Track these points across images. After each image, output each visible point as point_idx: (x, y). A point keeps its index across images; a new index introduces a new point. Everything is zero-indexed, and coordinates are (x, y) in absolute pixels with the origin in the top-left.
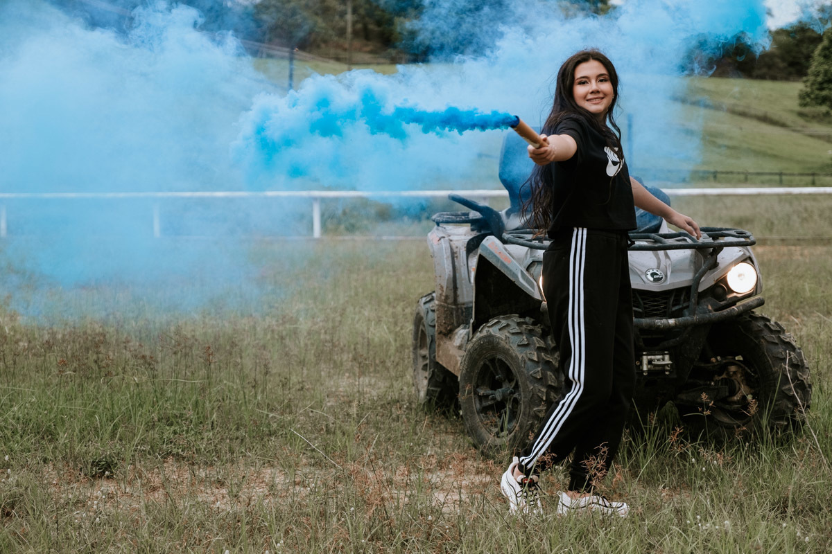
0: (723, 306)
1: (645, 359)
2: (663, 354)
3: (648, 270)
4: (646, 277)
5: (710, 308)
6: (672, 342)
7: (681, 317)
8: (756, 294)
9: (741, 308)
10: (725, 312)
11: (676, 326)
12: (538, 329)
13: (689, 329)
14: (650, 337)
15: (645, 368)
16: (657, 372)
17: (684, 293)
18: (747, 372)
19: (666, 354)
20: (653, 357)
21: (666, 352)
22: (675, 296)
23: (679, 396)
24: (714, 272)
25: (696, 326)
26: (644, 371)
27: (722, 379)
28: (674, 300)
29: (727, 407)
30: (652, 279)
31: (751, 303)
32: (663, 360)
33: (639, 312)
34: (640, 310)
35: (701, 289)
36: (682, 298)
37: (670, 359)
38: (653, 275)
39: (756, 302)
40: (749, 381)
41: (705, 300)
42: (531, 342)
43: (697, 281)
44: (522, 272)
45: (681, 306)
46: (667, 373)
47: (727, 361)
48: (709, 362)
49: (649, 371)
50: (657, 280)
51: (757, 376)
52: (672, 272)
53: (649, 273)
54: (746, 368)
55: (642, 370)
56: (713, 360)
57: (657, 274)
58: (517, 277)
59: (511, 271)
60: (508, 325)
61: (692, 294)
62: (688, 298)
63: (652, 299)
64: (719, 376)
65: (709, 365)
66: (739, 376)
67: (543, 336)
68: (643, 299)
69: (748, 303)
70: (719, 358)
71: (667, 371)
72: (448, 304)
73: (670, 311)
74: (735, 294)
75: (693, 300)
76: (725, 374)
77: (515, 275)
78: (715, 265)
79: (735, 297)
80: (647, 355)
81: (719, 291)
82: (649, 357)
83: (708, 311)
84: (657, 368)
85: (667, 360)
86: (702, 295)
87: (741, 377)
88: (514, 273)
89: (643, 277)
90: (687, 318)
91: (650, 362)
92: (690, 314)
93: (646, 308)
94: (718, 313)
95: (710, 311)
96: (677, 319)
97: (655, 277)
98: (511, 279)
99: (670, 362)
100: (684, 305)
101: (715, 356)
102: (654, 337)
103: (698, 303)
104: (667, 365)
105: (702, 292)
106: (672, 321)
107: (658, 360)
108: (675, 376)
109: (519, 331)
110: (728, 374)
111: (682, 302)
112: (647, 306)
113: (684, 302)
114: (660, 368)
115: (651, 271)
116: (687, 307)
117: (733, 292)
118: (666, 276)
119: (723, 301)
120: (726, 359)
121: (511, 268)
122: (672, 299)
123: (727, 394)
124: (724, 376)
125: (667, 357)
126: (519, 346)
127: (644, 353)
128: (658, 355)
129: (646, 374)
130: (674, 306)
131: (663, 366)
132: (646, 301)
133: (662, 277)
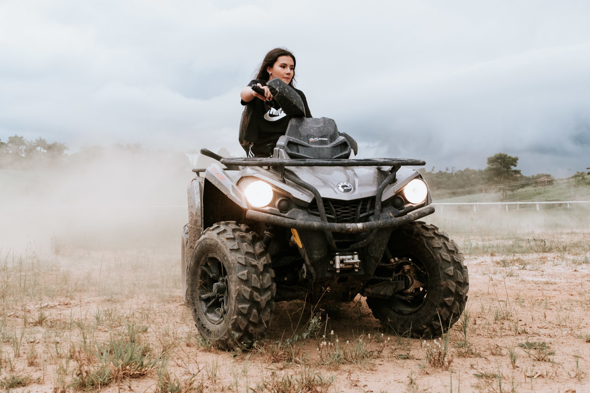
0: (402, 214)
1: (338, 259)
2: (353, 255)
3: (339, 183)
4: (338, 189)
5: (391, 215)
6: (360, 244)
7: (368, 221)
8: (427, 204)
9: (417, 214)
10: (404, 218)
11: (363, 230)
12: (249, 236)
13: (375, 231)
14: (342, 241)
15: (338, 266)
16: (348, 270)
17: (370, 202)
18: (418, 269)
19: (355, 254)
20: (344, 257)
21: (355, 253)
22: (362, 205)
23: (366, 290)
24: (393, 186)
25: (381, 230)
26: (337, 269)
27: (399, 275)
28: (361, 209)
29: (403, 298)
30: (342, 190)
31: (425, 211)
32: (353, 259)
34: (333, 217)
35: (383, 199)
36: (368, 207)
37: (359, 259)
38: (343, 187)
39: (428, 210)
40: (420, 277)
41: (387, 208)
42: (240, 247)
43: (380, 192)
44: (233, 186)
45: (367, 213)
46: (356, 270)
47: (403, 261)
48: (389, 262)
49: (341, 269)
50: (347, 191)
51: (426, 273)
52: (359, 186)
53: (340, 186)
54: (417, 267)
55: (335, 268)
56: (392, 260)
57: (347, 186)
58: (229, 191)
59: (224, 187)
60: (225, 231)
61: (376, 203)
62: (373, 207)
63: (343, 208)
64: (397, 273)
65: (389, 265)
66: (412, 273)
67: (253, 242)
68: (335, 208)
69: (422, 211)
70: (396, 259)
71: (356, 268)
72: (198, 226)
73: (358, 217)
74: (410, 205)
75: (378, 207)
76: (401, 272)
77: (227, 189)
78: (394, 180)
79: (411, 206)
80: (339, 255)
81: (398, 201)
82: (341, 257)
83: (389, 217)
84: (348, 266)
85: (356, 259)
86: (385, 204)
87: (413, 273)
88: (226, 188)
89: (336, 189)
90: (373, 222)
91: (342, 261)
92: (375, 219)
93: (337, 215)
94: (398, 219)
95: (391, 217)
96: (364, 223)
97: (345, 188)
98: (224, 193)
99: (359, 261)
100: (370, 213)
101: (394, 258)
102: (345, 241)
103: (381, 211)
104: (356, 263)
105: (384, 201)
106: (360, 225)
107: (349, 259)
108: (363, 273)
109: (232, 237)
110: (403, 271)
111: (368, 210)
112: (338, 213)
113: (370, 211)
114: (351, 266)
115: (342, 184)
116: (373, 214)
117: (409, 203)
118: (355, 189)
119: (402, 209)
120: (402, 260)
121: (224, 184)
122: (360, 207)
123: (404, 287)
124: (400, 273)
125: (356, 257)
126: (231, 250)
127: (337, 254)
128: (348, 255)
129: (338, 271)
130: (361, 213)
131: (353, 264)
132: (338, 209)
133: (351, 189)
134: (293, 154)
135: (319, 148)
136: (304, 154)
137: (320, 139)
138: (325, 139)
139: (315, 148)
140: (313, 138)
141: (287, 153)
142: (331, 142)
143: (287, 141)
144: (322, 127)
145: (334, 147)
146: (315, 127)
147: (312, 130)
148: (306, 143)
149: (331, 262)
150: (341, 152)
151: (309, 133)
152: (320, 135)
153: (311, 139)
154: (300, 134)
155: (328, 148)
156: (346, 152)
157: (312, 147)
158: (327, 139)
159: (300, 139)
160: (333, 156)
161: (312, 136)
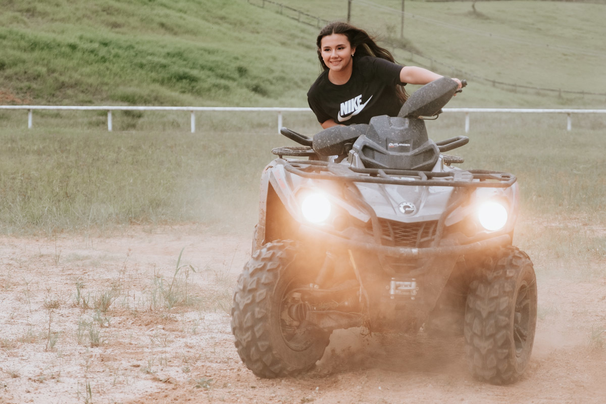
1: (393, 284)
2: (411, 281)
3: (402, 203)
4: (399, 209)
9: (485, 243)
11: (417, 256)
13: (432, 259)
15: (392, 292)
16: (404, 297)
17: (434, 226)
19: (413, 281)
20: (401, 283)
21: (413, 279)
22: (425, 228)
26: (391, 295)
28: (423, 233)
30: (403, 211)
32: (410, 286)
33: (390, 241)
34: (390, 239)
36: (430, 231)
37: (416, 287)
38: (405, 207)
39: (501, 240)
44: (291, 197)
45: (427, 239)
46: (413, 298)
49: (395, 295)
50: (407, 212)
52: (425, 206)
53: (402, 206)
55: (389, 294)
57: (409, 207)
58: (287, 202)
59: (284, 196)
61: (438, 227)
62: (434, 232)
63: (403, 230)
68: (394, 229)
71: (413, 296)
73: (418, 241)
74: (485, 231)
75: (439, 233)
77: (286, 200)
79: (485, 233)
80: (396, 280)
81: (469, 227)
82: (398, 283)
84: (403, 294)
85: (413, 286)
88: (285, 198)
89: (397, 209)
90: (431, 250)
91: (397, 287)
92: (434, 247)
93: (396, 238)
96: (420, 249)
97: (407, 209)
100: (431, 238)
103: (442, 237)
104: (413, 290)
106: (415, 251)
107: (405, 286)
111: (429, 235)
112: (398, 235)
113: (431, 235)
114: (407, 294)
115: (405, 204)
116: (433, 240)
117: (483, 229)
118: (418, 210)
119: (472, 236)
121: (284, 193)
122: (422, 231)
125: (414, 284)
127: (393, 278)
128: (407, 281)
129: (392, 298)
130: (422, 237)
131: (409, 291)
132: (397, 231)
133: (413, 211)
134: (368, 161)
135: (397, 156)
136: (379, 162)
137: (400, 145)
138: (406, 145)
139: (393, 156)
140: (393, 143)
141: (361, 159)
142: (414, 148)
143: (363, 145)
144: (406, 129)
145: (416, 155)
146: (397, 130)
147: (393, 133)
148: (383, 149)
149: (387, 287)
150: (424, 161)
151: (389, 136)
152: (401, 140)
153: (391, 145)
154: (379, 137)
155: (407, 156)
156: (431, 161)
157: (388, 155)
158: (409, 145)
159: (378, 144)
160: (412, 165)
161: (392, 140)
